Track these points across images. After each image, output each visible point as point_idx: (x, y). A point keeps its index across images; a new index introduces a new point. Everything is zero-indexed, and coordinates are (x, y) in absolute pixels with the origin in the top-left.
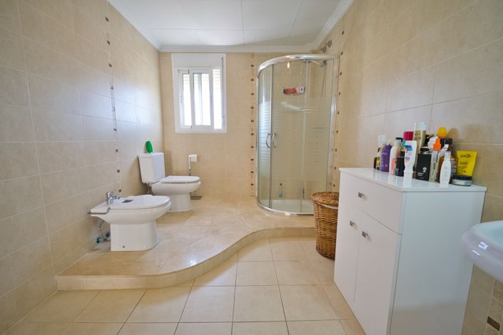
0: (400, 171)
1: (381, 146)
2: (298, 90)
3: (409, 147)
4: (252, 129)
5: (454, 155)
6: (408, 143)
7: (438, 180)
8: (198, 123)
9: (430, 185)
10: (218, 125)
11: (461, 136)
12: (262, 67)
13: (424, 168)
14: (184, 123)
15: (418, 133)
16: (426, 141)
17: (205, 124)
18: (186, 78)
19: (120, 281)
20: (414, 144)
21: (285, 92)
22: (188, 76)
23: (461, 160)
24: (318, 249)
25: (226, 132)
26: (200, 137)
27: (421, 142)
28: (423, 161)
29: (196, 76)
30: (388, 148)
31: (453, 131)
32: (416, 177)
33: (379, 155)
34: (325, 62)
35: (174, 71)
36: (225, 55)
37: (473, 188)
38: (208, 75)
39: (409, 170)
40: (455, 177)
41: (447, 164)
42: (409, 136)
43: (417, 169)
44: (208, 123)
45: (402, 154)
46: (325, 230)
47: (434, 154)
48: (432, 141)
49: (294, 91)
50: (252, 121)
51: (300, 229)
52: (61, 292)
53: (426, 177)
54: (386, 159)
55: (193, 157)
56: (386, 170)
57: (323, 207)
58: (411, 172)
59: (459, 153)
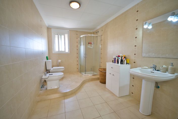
0: (118, 63)
1: (114, 58)
2: (92, 43)
3: (119, 59)
4: (77, 52)
5: (126, 60)
6: (119, 58)
7: (124, 64)
8: (60, 50)
9: (123, 65)
10: (67, 51)
11: (127, 57)
12: (82, 36)
13: (122, 62)
14: (55, 50)
15: (120, 56)
16: (122, 57)
17: (62, 50)
18: (56, 36)
19: (56, 96)
20: (120, 58)
21: (89, 43)
22: (57, 35)
23: (127, 61)
24: (100, 82)
25: (69, 53)
26: (61, 54)
27: (121, 57)
28: (122, 61)
29: (60, 36)
30: (115, 58)
31: (126, 56)
32: (121, 64)
33: (113, 60)
34: (97, 36)
35: (53, 34)
36: (69, 31)
37: (129, 65)
38: (63, 36)
39: (119, 63)
40: (127, 63)
41: (125, 61)
42: (119, 56)
43: (121, 62)
44: (63, 50)
45: (118, 60)
46: (102, 77)
47: (123, 60)
48: (123, 57)
49: (91, 43)
50: (77, 50)
51: (95, 78)
52: (38, 102)
53: (122, 64)
54: (115, 60)
55: (60, 61)
56: (115, 63)
57: (102, 72)
58: (120, 63)
59: (127, 59)
